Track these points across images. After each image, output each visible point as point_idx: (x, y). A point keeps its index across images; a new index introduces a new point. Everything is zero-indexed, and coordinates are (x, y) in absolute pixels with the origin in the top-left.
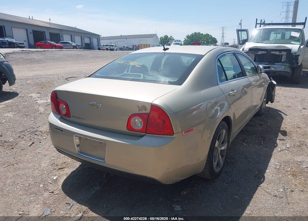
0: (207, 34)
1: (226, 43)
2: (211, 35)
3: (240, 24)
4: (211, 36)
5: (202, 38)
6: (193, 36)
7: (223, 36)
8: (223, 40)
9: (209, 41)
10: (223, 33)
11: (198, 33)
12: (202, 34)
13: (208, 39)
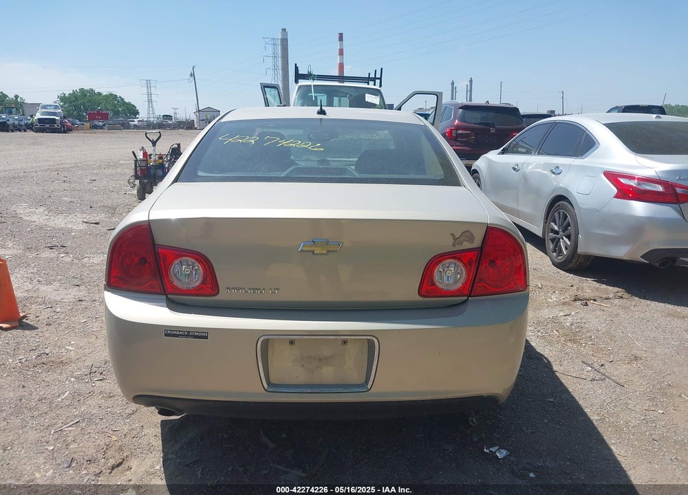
0: (111, 95)
1: (167, 116)
2: (120, 97)
3: (191, 75)
4: (122, 99)
5: (101, 103)
6: (76, 97)
7: (150, 101)
8: (151, 109)
9: (118, 111)
10: (149, 94)
11: (88, 91)
12: (100, 94)
13: (115, 106)
